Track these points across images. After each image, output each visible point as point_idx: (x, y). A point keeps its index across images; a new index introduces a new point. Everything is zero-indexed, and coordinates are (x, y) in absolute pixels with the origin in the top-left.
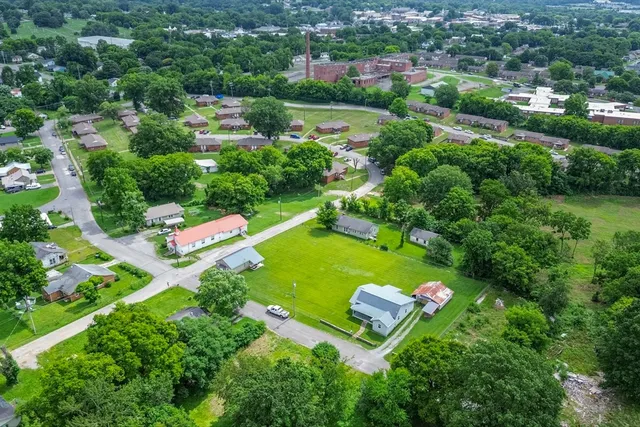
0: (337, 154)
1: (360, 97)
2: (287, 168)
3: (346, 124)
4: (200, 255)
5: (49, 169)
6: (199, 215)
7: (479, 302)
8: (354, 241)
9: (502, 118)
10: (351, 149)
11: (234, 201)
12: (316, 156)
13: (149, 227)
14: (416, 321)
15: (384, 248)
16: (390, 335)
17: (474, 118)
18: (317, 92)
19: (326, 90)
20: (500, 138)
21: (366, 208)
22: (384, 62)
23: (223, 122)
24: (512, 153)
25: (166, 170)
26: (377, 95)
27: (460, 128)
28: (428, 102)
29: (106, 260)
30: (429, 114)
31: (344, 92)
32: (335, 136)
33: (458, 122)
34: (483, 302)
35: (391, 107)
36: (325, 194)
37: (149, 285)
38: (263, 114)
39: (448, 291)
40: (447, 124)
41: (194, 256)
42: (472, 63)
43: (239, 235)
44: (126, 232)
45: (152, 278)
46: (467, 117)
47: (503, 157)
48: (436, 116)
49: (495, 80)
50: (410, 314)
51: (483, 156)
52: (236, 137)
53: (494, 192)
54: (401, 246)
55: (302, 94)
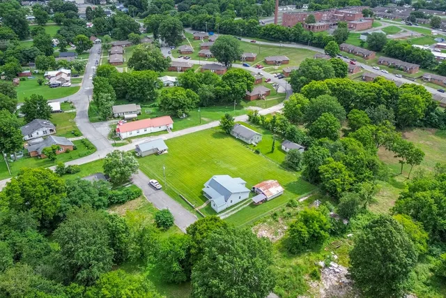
0: (269, 80)
1: (306, 39)
2: (218, 87)
3: (287, 58)
4: (133, 140)
5: (82, 74)
6: (152, 114)
7: (301, 200)
8: (239, 144)
9: (417, 62)
10: (282, 77)
11: (170, 107)
12: (240, 80)
13: (115, 118)
14: (245, 206)
15: (257, 152)
16: (220, 213)
17: (392, 61)
18: (275, 33)
19: (283, 32)
20: (409, 78)
21: (263, 121)
22: (339, 13)
23: (201, 52)
24: (395, 91)
25: (136, 82)
26: (320, 38)
27: (378, 68)
28: (362, 46)
29: (77, 136)
30: (358, 55)
31: (295, 34)
32: (276, 67)
33: (379, 63)
34: (304, 201)
35: (326, 48)
36: (245, 109)
37: (92, 155)
38: (220, 48)
39: (280, 189)
40: (369, 64)
41: (129, 140)
42: (421, 16)
43: (166, 130)
44: (100, 119)
45: (96, 150)
46: (387, 59)
47: (386, 93)
48: (363, 57)
49: (433, 31)
50: (245, 200)
51: (369, 92)
52: (204, 62)
53: (356, 119)
54: (272, 152)
55: (265, 35)
